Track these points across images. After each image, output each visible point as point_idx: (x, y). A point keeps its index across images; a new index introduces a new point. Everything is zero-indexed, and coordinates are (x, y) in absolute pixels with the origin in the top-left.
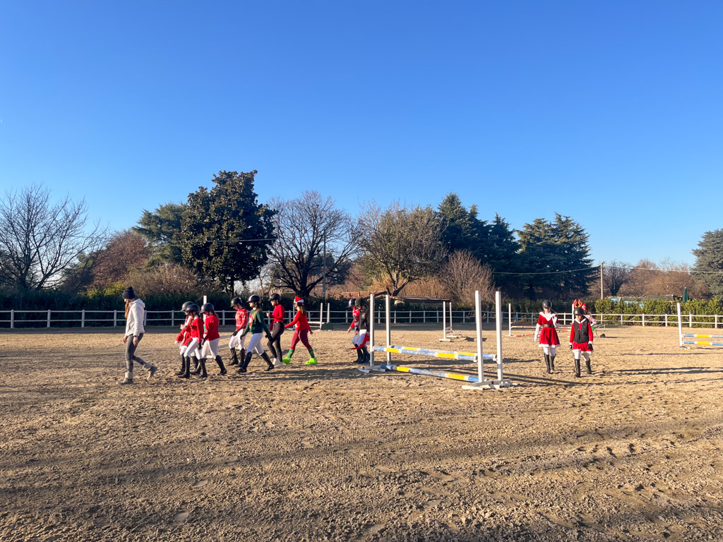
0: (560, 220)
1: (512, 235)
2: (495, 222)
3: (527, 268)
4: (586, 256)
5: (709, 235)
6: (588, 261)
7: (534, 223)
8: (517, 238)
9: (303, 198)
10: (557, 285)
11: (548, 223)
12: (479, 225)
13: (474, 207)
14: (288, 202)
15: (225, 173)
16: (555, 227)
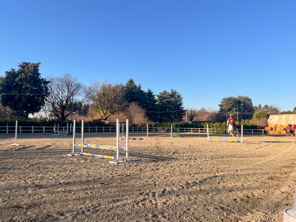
1: (155, 97)
2: (148, 91)
3: (160, 110)
4: (182, 106)
5: (224, 99)
6: (182, 108)
9: (63, 76)
10: (171, 117)
11: (168, 92)
13: (140, 85)
14: (56, 78)
15: (24, 63)
16: (171, 94)
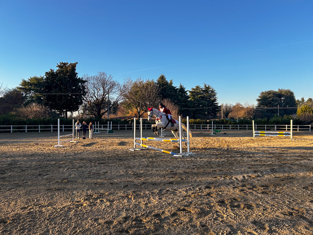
0: (206, 86)
1: (187, 93)
2: (180, 87)
3: (193, 106)
4: (216, 101)
5: (263, 93)
6: (217, 103)
7: (195, 88)
8: (189, 94)
9: (98, 75)
10: (204, 113)
11: (201, 88)
12: (174, 88)
13: (171, 81)
14: (92, 77)
15: (62, 63)
16: (204, 89)
